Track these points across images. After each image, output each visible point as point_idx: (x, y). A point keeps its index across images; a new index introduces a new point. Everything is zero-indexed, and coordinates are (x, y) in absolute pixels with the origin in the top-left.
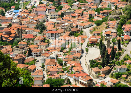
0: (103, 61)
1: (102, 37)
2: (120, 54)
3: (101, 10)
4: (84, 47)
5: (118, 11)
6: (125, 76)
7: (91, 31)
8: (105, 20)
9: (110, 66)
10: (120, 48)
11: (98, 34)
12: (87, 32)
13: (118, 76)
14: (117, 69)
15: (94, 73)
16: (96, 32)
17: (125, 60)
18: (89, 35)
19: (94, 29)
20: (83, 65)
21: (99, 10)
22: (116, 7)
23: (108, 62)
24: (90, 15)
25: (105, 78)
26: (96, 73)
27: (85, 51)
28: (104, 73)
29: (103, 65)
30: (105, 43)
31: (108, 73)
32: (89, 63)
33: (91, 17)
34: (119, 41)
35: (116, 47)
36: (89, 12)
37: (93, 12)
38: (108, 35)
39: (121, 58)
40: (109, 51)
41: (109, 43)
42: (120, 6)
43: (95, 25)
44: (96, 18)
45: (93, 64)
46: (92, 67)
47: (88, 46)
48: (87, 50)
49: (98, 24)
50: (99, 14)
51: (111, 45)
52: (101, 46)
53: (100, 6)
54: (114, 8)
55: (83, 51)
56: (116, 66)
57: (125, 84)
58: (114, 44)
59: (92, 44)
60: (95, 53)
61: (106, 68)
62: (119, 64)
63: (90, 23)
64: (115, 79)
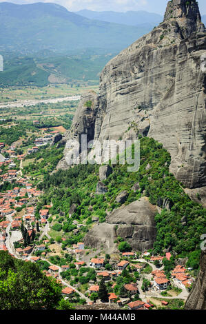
0: (25, 242)
1: (23, 221)
2: (39, 235)
3: (21, 198)
4: (8, 231)
5: (34, 199)
6: (44, 253)
7: (13, 217)
8: (24, 207)
9: (31, 246)
10: (38, 230)
11: (19, 219)
12: (9, 217)
13: (39, 254)
14: (37, 248)
15: (18, 253)
16: (17, 217)
17: (43, 239)
18: (12, 220)
19: (16, 215)
20: (8, 246)
21: (18, 199)
22: (33, 196)
23: (29, 243)
24: (11, 203)
25: (27, 256)
26: (20, 253)
27: (9, 235)
28: (26, 252)
29: (25, 245)
30: (26, 226)
31: (29, 252)
32: (13, 245)
33: (12, 205)
34: (38, 224)
35: (35, 229)
36: (10, 200)
37: (13, 201)
38: (28, 219)
39: (40, 239)
40: (30, 233)
41: (29, 227)
42: (35, 194)
43: (15, 212)
44: (16, 206)
45: (17, 245)
46: (16, 248)
47: (11, 230)
48: (10, 233)
49: (19, 210)
50: (18, 201)
51: (31, 228)
52: (22, 229)
53: (19, 195)
54: (30, 196)
55: (7, 235)
56: (37, 246)
57: (45, 260)
58: (34, 226)
59: (15, 228)
60: (18, 236)
61: (28, 248)
62: (39, 244)
63: (10, 210)
64: (35, 257)
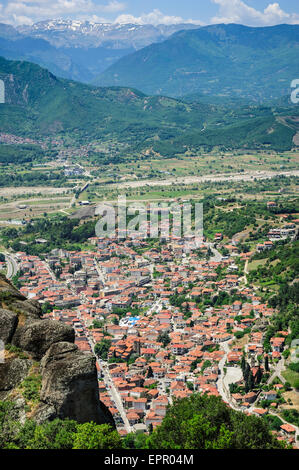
0: (247, 384)
1: (244, 353)
2: (268, 376)
3: (242, 318)
4: (221, 366)
5: (263, 320)
6: (275, 404)
7: (230, 345)
8: (247, 331)
9: (256, 392)
10: (267, 368)
11: (239, 350)
12: (224, 346)
13: (266, 405)
14: (264, 396)
15: (235, 401)
16: (236, 347)
17: (274, 383)
18: (228, 350)
19: (234, 343)
20: (220, 389)
21: (239, 319)
22: (261, 315)
23: (253, 387)
24: (228, 324)
25: (249, 407)
26: (237, 400)
27: (222, 372)
28: (247, 400)
29: (247, 390)
30: (249, 361)
31: (252, 400)
32: (228, 388)
33: (229, 327)
34: (267, 359)
35: (263, 366)
36: (227, 320)
37: (231, 321)
38: (252, 351)
39: (270, 381)
40: (254, 371)
41: (253, 362)
42: (266, 314)
43: (234, 338)
44: (236, 329)
45: (234, 388)
46: (231, 392)
47: (227, 365)
48: (225, 370)
49: (239, 336)
50: (239, 323)
51: (256, 364)
52: (243, 364)
53: (240, 313)
54: (258, 316)
55: (219, 373)
56: (263, 392)
57: (275, 414)
58: (260, 362)
59: (232, 363)
60: (236, 374)
61: (250, 394)
62: (267, 389)
63: (228, 335)
64: (260, 409)
